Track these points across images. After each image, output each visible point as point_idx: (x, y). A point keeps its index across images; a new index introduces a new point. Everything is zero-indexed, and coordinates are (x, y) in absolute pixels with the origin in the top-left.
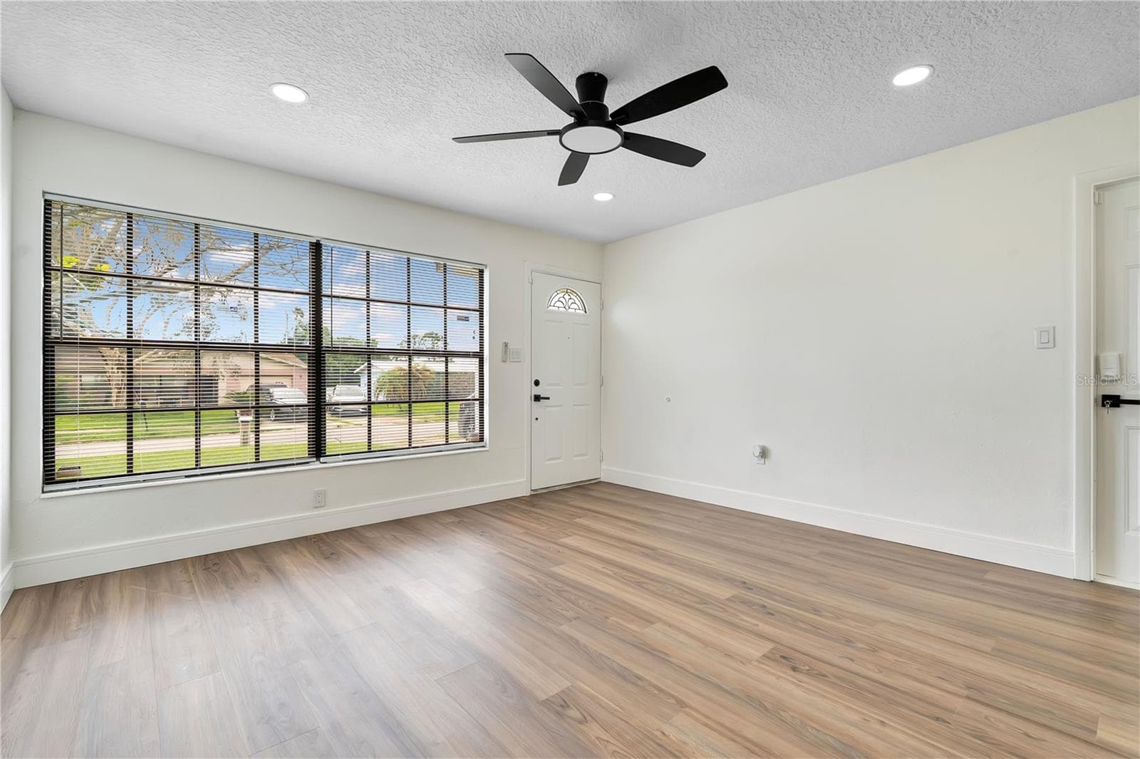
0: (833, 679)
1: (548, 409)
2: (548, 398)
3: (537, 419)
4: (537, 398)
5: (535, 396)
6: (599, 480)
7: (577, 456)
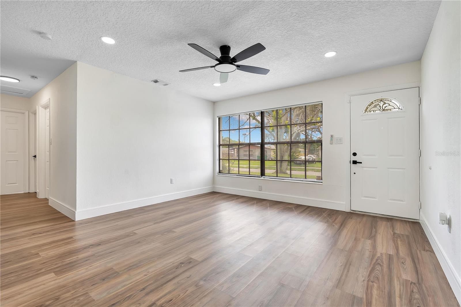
0: (174, 270)
1: (365, 169)
2: (361, 163)
3: (355, 173)
4: (355, 162)
5: (353, 161)
6: (418, 221)
7: (391, 199)
